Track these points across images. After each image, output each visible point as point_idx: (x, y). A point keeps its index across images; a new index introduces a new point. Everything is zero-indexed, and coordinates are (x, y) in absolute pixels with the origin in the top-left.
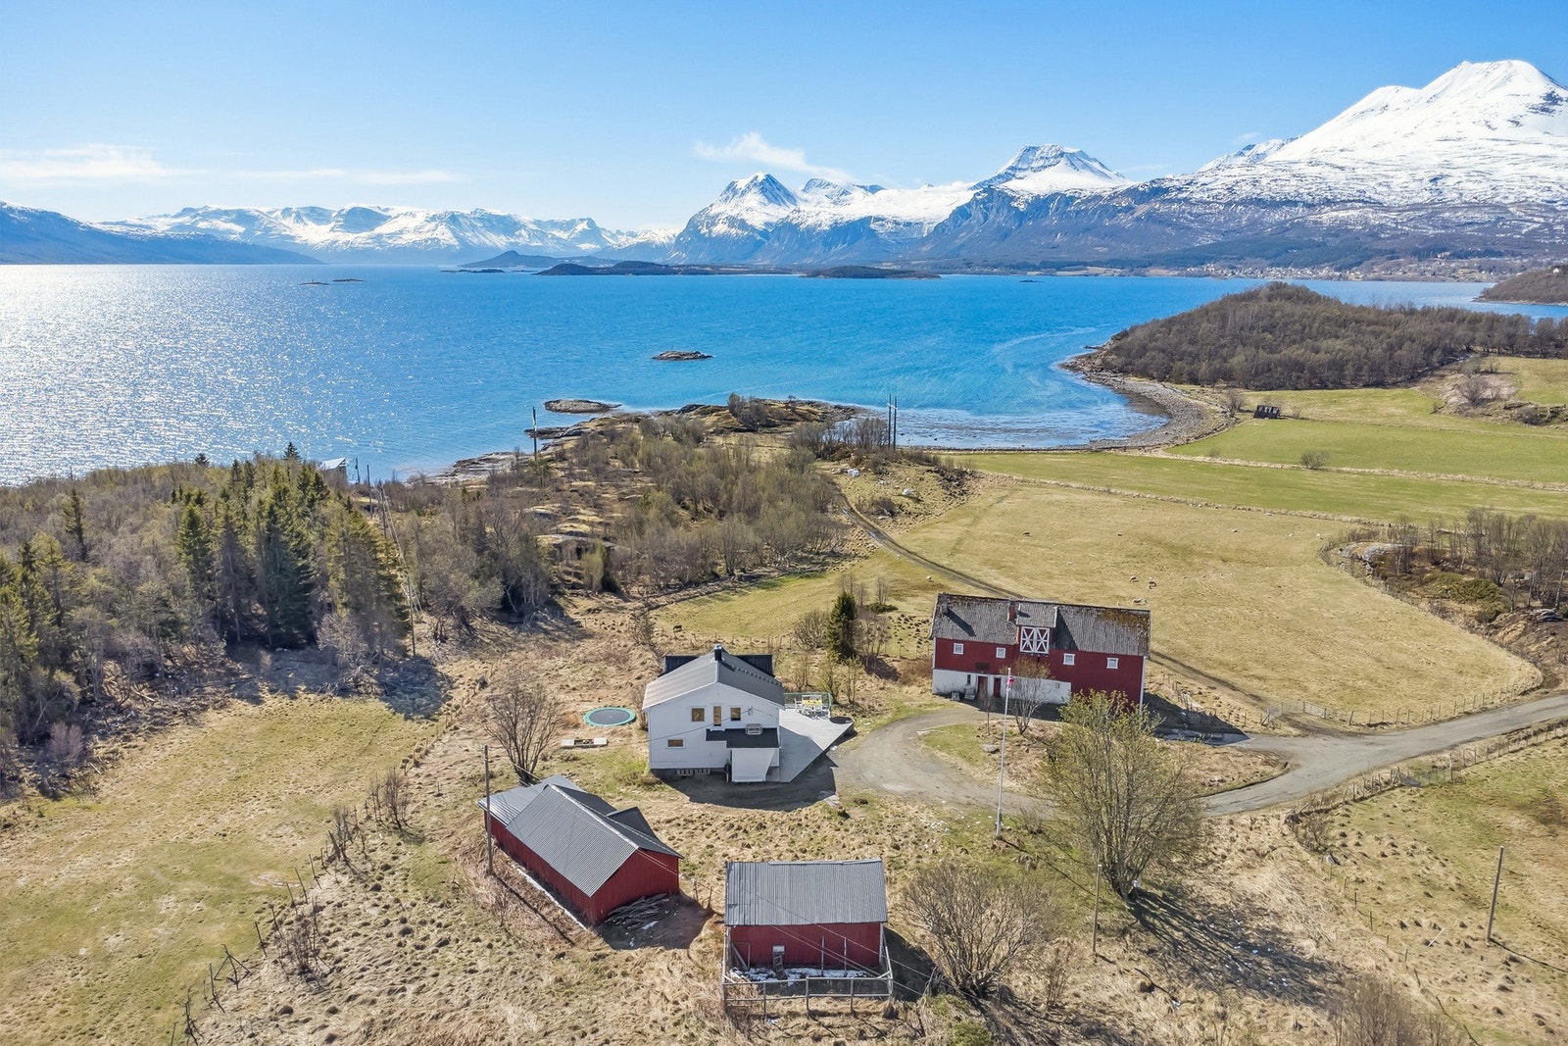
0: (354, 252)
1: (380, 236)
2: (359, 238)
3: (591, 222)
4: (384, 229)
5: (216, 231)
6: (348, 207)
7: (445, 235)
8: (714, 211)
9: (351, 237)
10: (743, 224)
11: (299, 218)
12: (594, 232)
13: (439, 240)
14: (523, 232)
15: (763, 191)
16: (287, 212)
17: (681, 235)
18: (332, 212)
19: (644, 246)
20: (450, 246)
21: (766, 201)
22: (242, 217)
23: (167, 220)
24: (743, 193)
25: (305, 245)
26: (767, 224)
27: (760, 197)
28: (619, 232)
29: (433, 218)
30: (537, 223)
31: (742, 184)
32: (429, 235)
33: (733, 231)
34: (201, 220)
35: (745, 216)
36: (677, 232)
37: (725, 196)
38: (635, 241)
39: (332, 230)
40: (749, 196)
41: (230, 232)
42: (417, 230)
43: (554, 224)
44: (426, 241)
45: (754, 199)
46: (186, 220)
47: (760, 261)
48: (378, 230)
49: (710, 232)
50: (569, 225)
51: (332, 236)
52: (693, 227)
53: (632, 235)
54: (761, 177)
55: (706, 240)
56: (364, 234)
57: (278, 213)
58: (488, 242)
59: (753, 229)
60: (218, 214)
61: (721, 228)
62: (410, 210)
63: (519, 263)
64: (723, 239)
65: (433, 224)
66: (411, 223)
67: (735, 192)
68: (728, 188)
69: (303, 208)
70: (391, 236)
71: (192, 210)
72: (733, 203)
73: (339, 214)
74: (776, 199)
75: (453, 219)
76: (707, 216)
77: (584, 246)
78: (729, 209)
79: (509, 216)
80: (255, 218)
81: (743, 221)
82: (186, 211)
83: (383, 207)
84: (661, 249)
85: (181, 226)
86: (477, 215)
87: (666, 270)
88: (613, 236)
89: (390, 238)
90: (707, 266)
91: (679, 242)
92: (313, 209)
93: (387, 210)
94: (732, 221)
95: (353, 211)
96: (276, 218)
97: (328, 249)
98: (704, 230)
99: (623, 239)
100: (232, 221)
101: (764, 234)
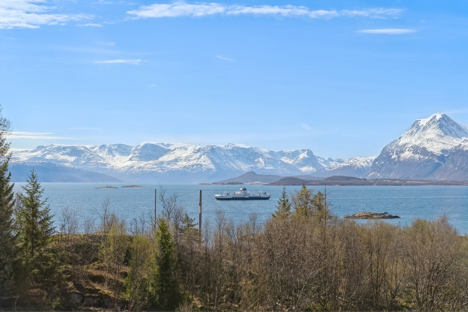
0: (143, 173)
1: (162, 163)
2: (148, 165)
3: (310, 153)
4: (165, 158)
5: (57, 161)
6: (142, 144)
7: (206, 162)
8: (402, 142)
9: (142, 164)
10: (424, 152)
11: (110, 151)
12: (311, 159)
13: (201, 165)
14: (261, 159)
15: (441, 127)
16: (103, 147)
17: (376, 160)
18: (132, 147)
19: (350, 168)
20: (209, 170)
21: (443, 134)
22: (74, 152)
23: (27, 154)
24: (424, 129)
25: (112, 169)
26: (443, 151)
27: (438, 131)
28: (330, 160)
29: (199, 150)
30: (271, 153)
31: (423, 122)
32: (195, 162)
33: (417, 156)
34: (48, 154)
35: (427, 145)
36: (374, 158)
37: (410, 131)
38: (342, 164)
39: (131, 159)
40: (429, 131)
41: (65, 161)
42: (187, 159)
43: (282, 154)
44: (193, 166)
45: (432, 133)
46: (39, 153)
47: (437, 177)
48: (161, 159)
49: (399, 157)
50: (294, 155)
51: (129, 163)
52: (385, 155)
53: (340, 161)
54: (439, 117)
55: (395, 163)
56: (151, 162)
57: (97, 148)
58: (235, 166)
59: (432, 154)
60: (59, 149)
61: (407, 154)
62: (185, 145)
63: (257, 180)
64: (409, 163)
65: (199, 154)
66: (184, 154)
67: (418, 128)
68: (413, 126)
69: (114, 145)
70: (169, 163)
71: (43, 147)
72: (417, 135)
73: (136, 149)
74: (451, 132)
75: (213, 152)
76: (397, 146)
77: (304, 169)
78: (413, 141)
79: (252, 148)
80: (82, 152)
81: (424, 149)
82: (39, 148)
83: (165, 143)
84: (361, 170)
85: (35, 158)
86: (229, 148)
87: (365, 182)
88: (326, 162)
89: (169, 164)
90: (396, 180)
91: (376, 165)
92: (120, 146)
93: (169, 145)
94: (416, 149)
95: (145, 146)
96: (95, 152)
97: (127, 172)
98: (394, 156)
99: (333, 164)
100: (67, 154)
101: (442, 158)
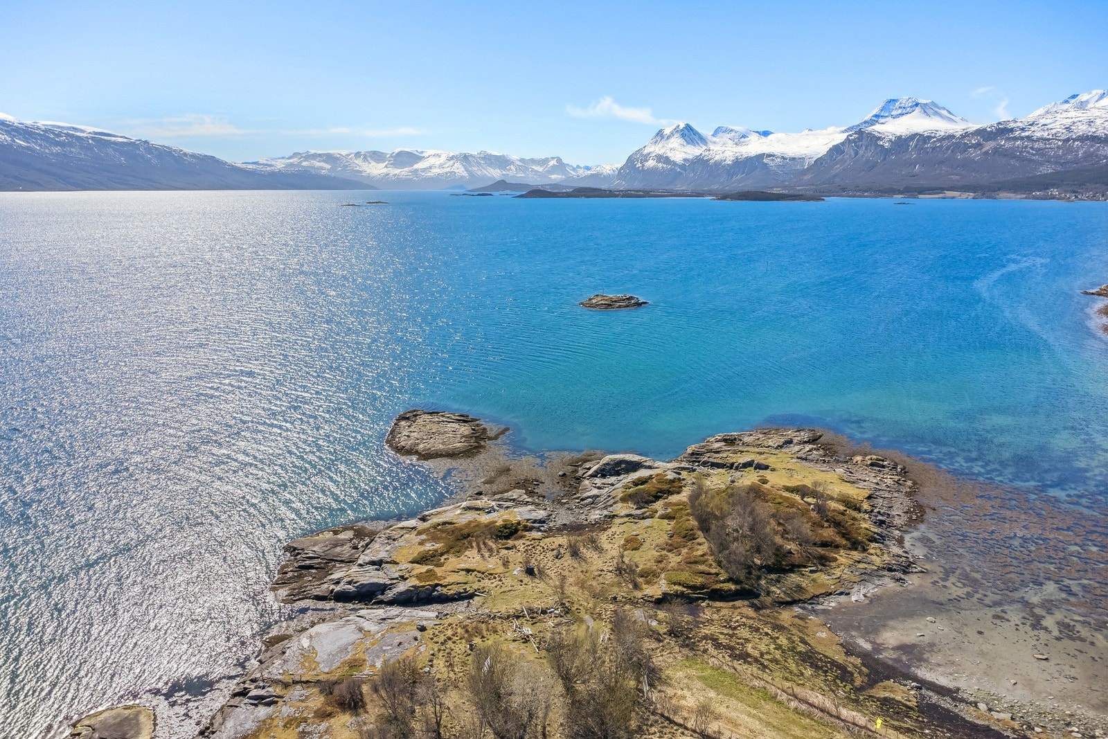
0: (399, 181)
1: (417, 170)
2: (403, 172)
3: (559, 160)
4: (420, 165)
5: (313, 167)
6: (397, 151)
7: (459, 169)
8: (646, 151)
9: (397, 171)
10: (667, 160)
11: (365, 159)
12: (561, 166)
13: (455, 173)
14: (512, 167)
15: (683, 136)
16: (358, 155)
17: (622, 168)
18: (387, 154)
19: (596, 176)
20: (462, 177)
21: (685, 143)
22: (329, 158)
23: (283, 161)
24: (669, 138)
25: (369, 176)
26: (685, 160)
27: (681, 141)
28: (578, 167)
29: (452, 158)
30: (522, 160)
31: (667, 131)
32: (448, 169)
33: (660, 165)
34: (305, 161)
35: (669, 154)
36: (619, 166)
37: (654, 140)
38: (589, 172)
39: (386, 167)
40: (672, 140)
41: (322, 168)
42: (441, 166)
43: (533, 161)
44: (447, 173)
45: (676, 142)
46: (295, 160)
47: (679, 187)
48: (416, 166)
49: (643, 166)
50: (544, 162)
51: (385, 171)
52: (631, 160)
53: (587, 168)
54: (682, 126)
55: (640, 172)
56: (406, 169)
57: (353, 155)
58: (487, 174)
59: (674, 163)
60: (315, 156)
61: (651, 163)
62: (439, 152)
63: (507, 189)
64: (653, 171)
65: (452, 162)
66: (437, 161)
67: (662, 137)
68: (658, 134)
69: (369, 152)
70: (424, 170)
71: (299, 154)
72: (661, 145)
73: (391, 156)
74: (692, 141)
75: (465, 158)
76: (642, 155)
77: (553, 177)
78: (658, 149)
79: (503, 156)
80: (337, 159)
81: (667, 158)
82: (296, 154)
83: (419, 150)
84: (607, 178)
85: (292, 165)
86: (482, 156)
87: (610, 194)
88: (574, 169)
89: (423, 172)
90: (640, 191)
91: (621, 173)
92: (374, 153)
93: (422, 152)
94: (660, 158)
95: (400, 153)
96: (351, 159)
97: (382, 179)
98: (639, 165)
99: (581, 171)
100: (323, 161)
101: (683, 167)
